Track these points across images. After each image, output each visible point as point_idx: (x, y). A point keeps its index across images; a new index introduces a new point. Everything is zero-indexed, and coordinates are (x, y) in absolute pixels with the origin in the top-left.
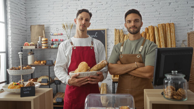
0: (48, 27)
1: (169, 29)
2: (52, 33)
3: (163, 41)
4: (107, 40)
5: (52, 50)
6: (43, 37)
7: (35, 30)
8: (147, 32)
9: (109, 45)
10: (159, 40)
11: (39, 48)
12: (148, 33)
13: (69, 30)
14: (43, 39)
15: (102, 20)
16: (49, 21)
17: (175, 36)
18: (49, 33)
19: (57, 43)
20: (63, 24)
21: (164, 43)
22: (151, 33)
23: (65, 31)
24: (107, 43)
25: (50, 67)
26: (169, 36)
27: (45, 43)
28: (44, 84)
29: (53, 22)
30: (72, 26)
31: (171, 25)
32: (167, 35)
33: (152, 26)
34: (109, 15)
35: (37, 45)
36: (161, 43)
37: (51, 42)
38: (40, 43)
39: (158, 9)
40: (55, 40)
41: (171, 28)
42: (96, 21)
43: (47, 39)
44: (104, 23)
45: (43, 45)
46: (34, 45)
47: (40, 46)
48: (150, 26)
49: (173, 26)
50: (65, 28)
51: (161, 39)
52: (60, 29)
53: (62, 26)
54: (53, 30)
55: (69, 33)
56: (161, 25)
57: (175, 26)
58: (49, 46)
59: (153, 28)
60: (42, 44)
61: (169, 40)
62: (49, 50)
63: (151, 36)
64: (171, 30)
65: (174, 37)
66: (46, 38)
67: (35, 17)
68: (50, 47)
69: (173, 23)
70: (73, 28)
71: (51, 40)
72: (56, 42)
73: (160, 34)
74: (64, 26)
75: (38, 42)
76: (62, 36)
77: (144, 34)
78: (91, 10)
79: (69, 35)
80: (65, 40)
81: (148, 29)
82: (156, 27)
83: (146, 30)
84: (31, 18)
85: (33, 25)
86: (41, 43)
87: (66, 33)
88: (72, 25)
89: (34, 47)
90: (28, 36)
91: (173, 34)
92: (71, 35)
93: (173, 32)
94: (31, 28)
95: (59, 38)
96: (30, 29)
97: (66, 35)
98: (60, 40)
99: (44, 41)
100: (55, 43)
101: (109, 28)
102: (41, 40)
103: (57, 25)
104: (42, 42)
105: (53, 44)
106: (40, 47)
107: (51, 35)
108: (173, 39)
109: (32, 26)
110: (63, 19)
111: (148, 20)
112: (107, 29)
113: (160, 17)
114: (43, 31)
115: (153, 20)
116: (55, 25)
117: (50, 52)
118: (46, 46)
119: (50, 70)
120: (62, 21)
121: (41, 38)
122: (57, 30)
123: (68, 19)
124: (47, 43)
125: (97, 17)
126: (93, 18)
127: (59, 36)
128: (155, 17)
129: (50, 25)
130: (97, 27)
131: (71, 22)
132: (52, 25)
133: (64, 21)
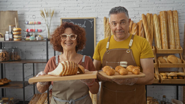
0: (23, 15)
1: (171, 17)
3: (165, 32)
4: (96, 31)
5: (29, 42)
6: (15, 26)
7: (5, 17)
9: (99, 38)
10: (160, 31)
13: (49, 18)
14: (15, 29)
15: (90, 6)
16: (24, 7)
17: (178, 26)
18: (25, 21)
20: (41, 11)
21: (166, 35)
23: (44, 19)
24: (96, 35)
25: (25, 65)
26: (172, 26)
27: (16, 35)
29: (29, 8)
30: (53, 13)
31: (174, 13)
32: (169, 25)
36: (163, 36)
37: (26, 33)
40: (31, 30)
41: (174, 16)
42: (82, 7)
43: (19, 29)
44: (92, 10)
46: (3, 37)
49: (176, 14)
51: (163, 30)
52: (38, 18)
53: (40, 13)
54: (29, 18)
55: (49, 22)
56: (163, 12)
57: (179, 15)
60: (14, 35)
61: (172, 31)
62: (24, 43)
64: (174, 19)
65: (177, 28)
68: (25, 39)
69: (177, 11)
70: (54, 15)
71: (26, 30)
72: (33, 33)
73: (162, 23)
74: (43, 14)
75: (7, 32)
76: (40, 25)
79: (49, 25)
80: (44, 31)
85: (2, 11)
87: (45, 22)
88: (53, 12)
92: (52, 25)
93: (177, 22)
95: (36, 27)
97: (45, 25)
98: (38, 30)
99: (15, 31)
100: (32, 35)
101: (99, 17)
103: (34, 11)
104: (14, 33)
105: (28, 36)
106: (11, 39)
107: (25, 24)
108: (177, 30)
109: (1, 13)
110: (41, 4)
111: (147, 7)
112: (96, 17)
113: (160, 4)
114: (15, 18)
115: (152, 7)
116: (32, 11)
117: (25, 45)
118: (19, 38)
119: (25, 68)
120: (41, 6)
121: (11, 27)
122: (33, 18)
123: (47, 4)
124: (20, 34)
125: (84, 3)
126: (79, 3)
127: (36, 26)
128: (155, 3)
129: (25, 12)
130: (84, 15)
131: (52, 9)
132: (28, 11)
133: (42, 7)
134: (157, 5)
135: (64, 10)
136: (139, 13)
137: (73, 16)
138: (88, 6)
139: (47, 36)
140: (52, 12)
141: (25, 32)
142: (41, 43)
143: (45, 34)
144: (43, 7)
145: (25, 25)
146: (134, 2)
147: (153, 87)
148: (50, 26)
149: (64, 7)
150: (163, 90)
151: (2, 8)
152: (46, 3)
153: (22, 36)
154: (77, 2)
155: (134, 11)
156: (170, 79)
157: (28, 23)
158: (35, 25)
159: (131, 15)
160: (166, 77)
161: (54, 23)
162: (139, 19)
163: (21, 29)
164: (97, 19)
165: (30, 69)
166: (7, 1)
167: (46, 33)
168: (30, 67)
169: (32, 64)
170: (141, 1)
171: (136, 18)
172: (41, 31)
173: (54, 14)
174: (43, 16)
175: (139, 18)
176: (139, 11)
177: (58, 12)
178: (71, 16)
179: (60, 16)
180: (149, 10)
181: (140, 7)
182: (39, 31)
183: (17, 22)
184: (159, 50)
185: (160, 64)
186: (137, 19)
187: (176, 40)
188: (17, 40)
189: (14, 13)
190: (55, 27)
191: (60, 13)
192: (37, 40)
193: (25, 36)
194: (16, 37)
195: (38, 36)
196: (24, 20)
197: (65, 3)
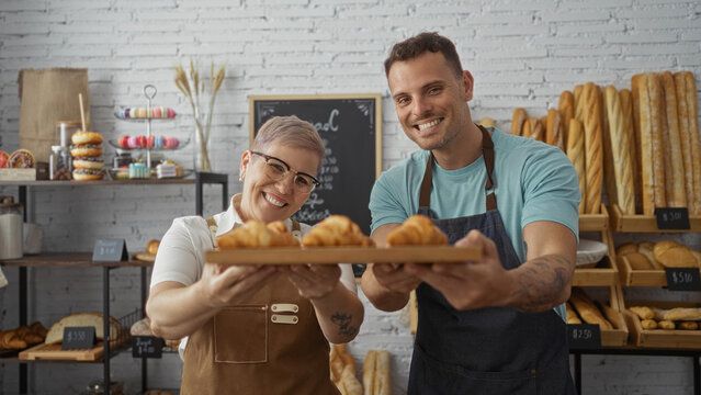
0: (107, 83)
1: (670, 97)
2: (122, 107)
4: (383, 148)
5: (125, 187)
6: (79, 126)
7: (42, 93)
8: (569, 112)
11: (57, 179)
12: (573, 116)
13: (205, 98)
14: (78, 138)
15: (362, 53)
16: (112, 55)
17: (698, 131)
18: (113, 107)
19: (148, 155)
20: (177, 69)
22: (590, 117)
23: (188, 100)
24: (383, 160)
25: (111, 272)
26: (672, 131)
27: (86, 157)
28: (80, 355)
29: (132, 57)
30: (221, 77)
31: (681, 79)
33: (591, 85)
34: (393, 28)
35: (47, 166)
37: (120, 151)
38: (63, 155)
39: (621, 8)
40: (137, 141)
41: (682, 94)
42: (331, 56)
43: (97, 135)
44: (370, 65)
45: (76, 163)
46: (31, 166)
47: (64, 171)
48: (582, 87)
49: (690, 86)
50: (188, 88)
52: (165, 94)
53: (173, 75)
54: (129, 96)
55: (207, 111)
57: (699, 87)
58: (107, 169)
59: (599, 96)
60: (73, 158)
61: (675, 149)
62: (108, 190)
63: (588, 130)
64: (683, 104)
65: (694, 135)
66: (95, 131)
67: (45, 30)
68: (114, 175)
69: (690, 73)
70: (223, 86)
71: (120, 140)
72: (143, 151)
74: (183, 79)
75: (55, 149)
76: (170, 124)
77: (558, 119)
78: (312, 5)
79: (204, 122)
80: (187, 143)
81: (572, 99)
82: (613, 88)
83: (565, 103)
84: (22, 36)
85: (32, 70)
86: (69, 153)
87: (191, 112)
88: (222, 72)
89: (28, 175)
90: (9, 120)
91: (693, 125)
92: (215, 121)
93: (692, 113)
94: (20, 81)
95: (158, 131)
96: (16, 91)
97: (191, 122)
98: (164, 141)
99: (82, 145)
100: (140, 157)
102: (69, 143)
103: (149, 70)
104: (75, 152)
105: (126, 161)
106: (62, 174)
107: (118, 117)
108: (692, 146)
109: (26, 76)
110: (178, 44)
111: (575, 57)
112: (385, 94)
113: (625, 44)
114: (80, 96)
115: (594, 56)
116: (142, 70)
117: (111, 196)
118: (96, 169)
119: (111, 286)
120: (175, 52)
121: (68, 129)
122: (147, 96)
123: (200, 43)
124: (98, 155)
125: (337, 39)
126: (317, 41)
127: (156, 124)
128: (604, 42)
129: (113, 73)
130: (336, 86)
131: (218, 61)
132: (126, 70)
133: (180, 53)
134: (615, 49)
135: (264, 67)
136: (544, 80)
137: (295, 88)
138: (355, 53)
139: (199, 163)
140: (216, 72)
141: (113, 149)
142: (174, 189)
143: (190, 158)
144: (183, 55)
145: (117, 120)
146: (527, 39)
147: (603, 363)
148: (209, 126)
149: (263, 54)
150: (639, 373)
151: (28, 58)
152: (195, 40)
153: (106, 165)
154: (313, 36)
155: (528, 71)
156: (667, 329)
157: (127, 115)
158: (153, 121)
159: (515, 85)
160: (654, 324)
161: (225, 115)
162: (547, 100)
163: (101, 137)
164: (386, 100)
165: (130, 288)
166: (49, 34)
167: (195, 153)
168: (129, 284)
169: (138, 270)
170: (555, 35)
171: (534, 97)
172: (175, 145)
173: (224, 81)
174: (183, 87)
175: (547, 96)
176: (545, 70)
177: (241, 74)
178: (289, 88)
179: (247, 89)
180: (582, 69)
181: (548, 56)
182: (168, 143)
183: (85, 110)
184: (625, 217)
185: (630, 270)
186: (537, 99)
187: (690, 180)
188: (90, 177)
189: (73, 76)
190: (226, 129)
191: (247, 77)
192: (160, 176)
193: (113, 165)
194: (85, 168)
195: (165, 163)
196: (111, 104)
197: (268, 40)
